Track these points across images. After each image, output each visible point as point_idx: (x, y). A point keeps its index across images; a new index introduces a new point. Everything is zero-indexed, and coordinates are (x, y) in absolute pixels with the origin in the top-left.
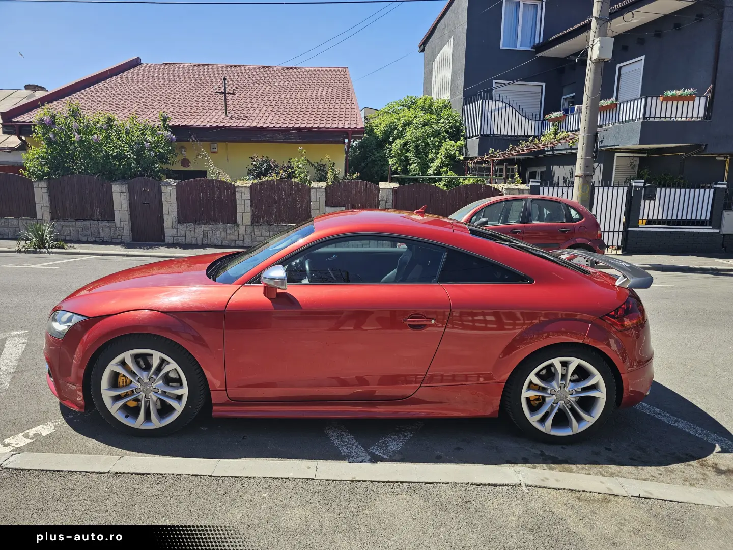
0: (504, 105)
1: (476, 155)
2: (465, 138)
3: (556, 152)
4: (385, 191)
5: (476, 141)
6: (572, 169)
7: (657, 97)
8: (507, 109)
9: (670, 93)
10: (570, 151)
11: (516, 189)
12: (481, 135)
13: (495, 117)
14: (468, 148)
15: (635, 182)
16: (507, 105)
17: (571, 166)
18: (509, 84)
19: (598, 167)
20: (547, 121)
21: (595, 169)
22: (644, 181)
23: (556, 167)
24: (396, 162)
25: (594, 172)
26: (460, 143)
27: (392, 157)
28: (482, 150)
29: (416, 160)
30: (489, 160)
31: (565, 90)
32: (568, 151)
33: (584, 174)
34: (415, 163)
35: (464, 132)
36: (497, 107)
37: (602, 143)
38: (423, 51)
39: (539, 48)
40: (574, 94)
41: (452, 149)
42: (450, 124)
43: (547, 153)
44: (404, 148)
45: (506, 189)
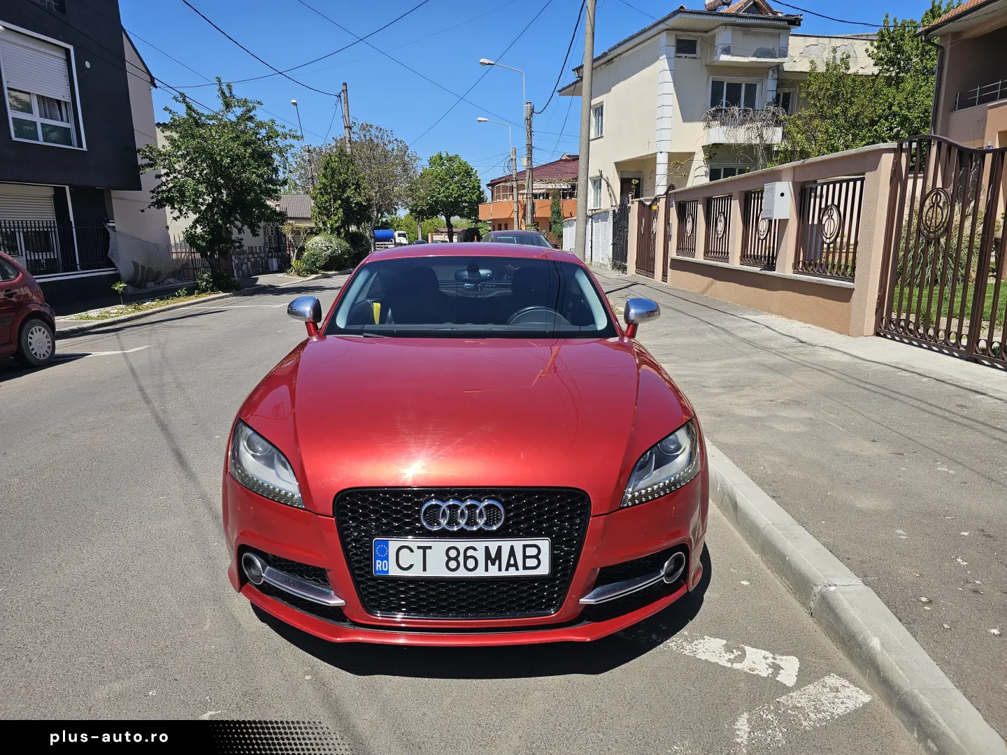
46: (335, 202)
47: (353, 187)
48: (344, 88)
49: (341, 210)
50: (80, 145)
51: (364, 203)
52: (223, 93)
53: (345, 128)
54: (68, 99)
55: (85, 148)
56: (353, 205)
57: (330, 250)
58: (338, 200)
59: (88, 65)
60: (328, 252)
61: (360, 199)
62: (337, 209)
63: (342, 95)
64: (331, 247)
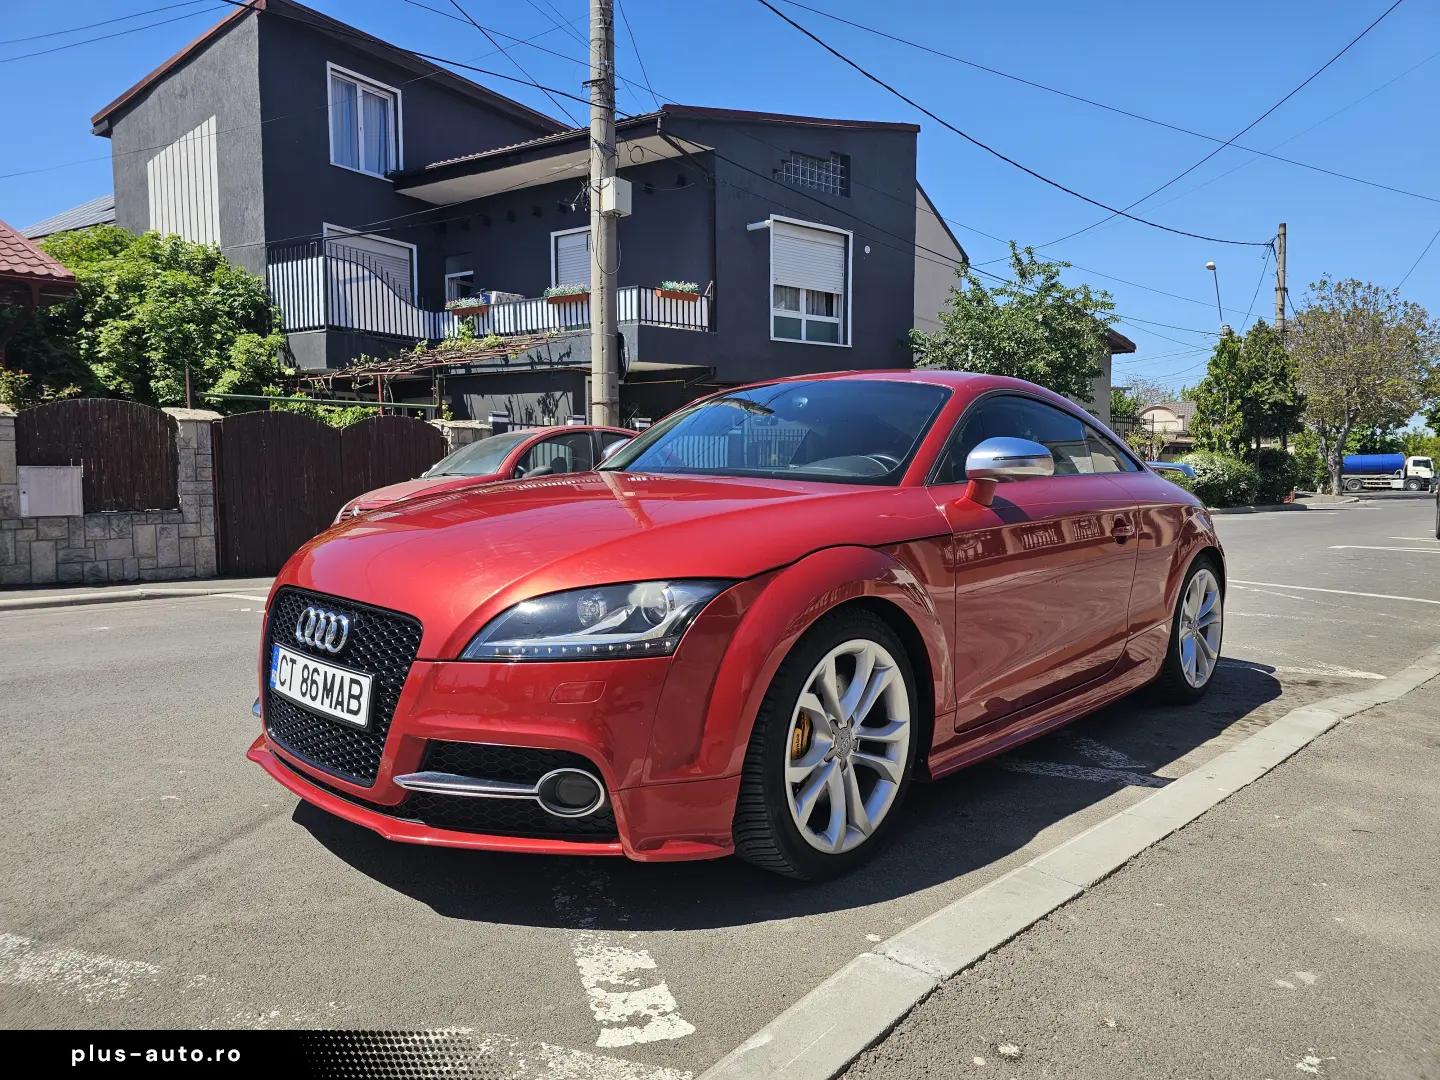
0: (367, 273)
1: (322, 365)
2: (284, 331)
3: (473, 371)
4: (192, 426)
5: (321, 339)
6: (510, 401)
7: (653, 289)
8: (373, 281)
9: (670, 285)
10: (505, 369)
11: (469, 429)
12: (329, 326)
13: (353, 292)
14: (293, 351)
15: (640, 422)
16: (373, 275)
17: (508, 396)
18: (354, 235)
19: (563, 397)
20: (451, 313)
21: (557, 401)
22: (649, 419)
23: (474, 397)
24: (116, 372)
25: (557, 406)
26: (274, 338)
27: (101, 361)
28: (335, 357)
29: (168, 369)
30: (370, 375)
31: (449, 263)
32: (500, 370)
33: (610, 400)
34: (167, 376)
35: (278, 316)
36: (354, 275)
37: (568, 356)
38: (107, 133)
39: (401, 179)
40: (471, 273)
41: (261, 350)
42: (241, 299)
43: (453, 372)
44: (135, 340)
45: (453, 429)
46: (1231, 403)
47: (1270, 379)
48: (1282, 231)
49: (1241, 414)
50: (845, 342)
51: (1289, 403)
52: (1019, 261)
53: (1277, 290)
54: (839, 291)
55: (850, 345)
56: (1267, 407)
57: (1209, 475)
58: (1238, 398)
59: (867, 250)
60: (1205, 479)
61: (1281, 396)
62: (1235, 412)
63: (1276, 244)
64: (1212, 470)
